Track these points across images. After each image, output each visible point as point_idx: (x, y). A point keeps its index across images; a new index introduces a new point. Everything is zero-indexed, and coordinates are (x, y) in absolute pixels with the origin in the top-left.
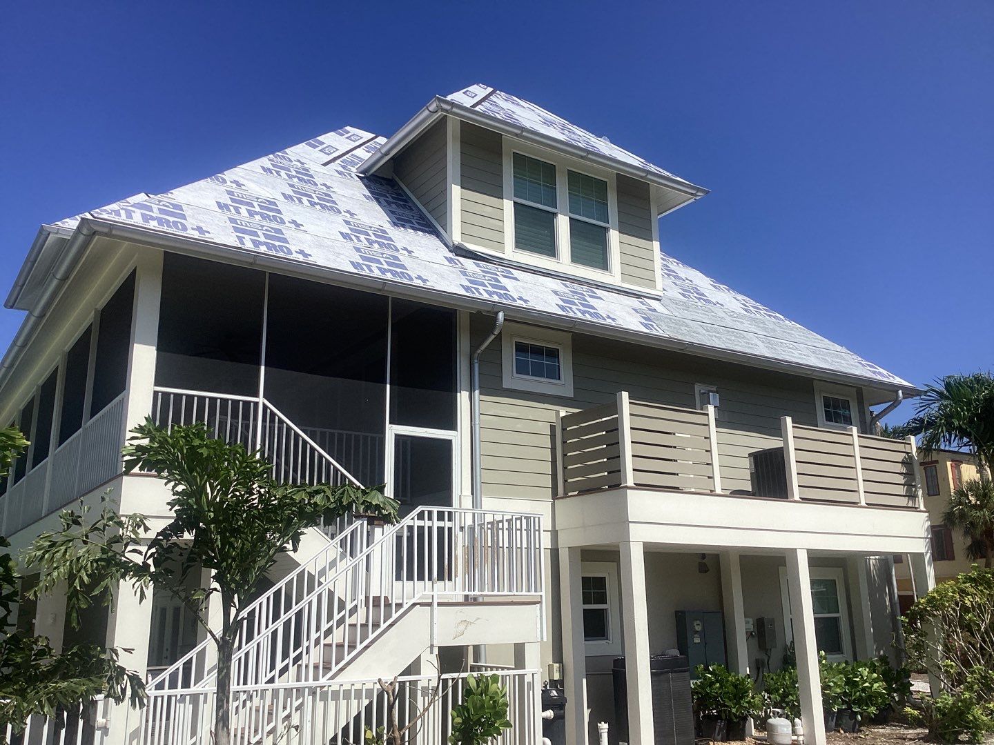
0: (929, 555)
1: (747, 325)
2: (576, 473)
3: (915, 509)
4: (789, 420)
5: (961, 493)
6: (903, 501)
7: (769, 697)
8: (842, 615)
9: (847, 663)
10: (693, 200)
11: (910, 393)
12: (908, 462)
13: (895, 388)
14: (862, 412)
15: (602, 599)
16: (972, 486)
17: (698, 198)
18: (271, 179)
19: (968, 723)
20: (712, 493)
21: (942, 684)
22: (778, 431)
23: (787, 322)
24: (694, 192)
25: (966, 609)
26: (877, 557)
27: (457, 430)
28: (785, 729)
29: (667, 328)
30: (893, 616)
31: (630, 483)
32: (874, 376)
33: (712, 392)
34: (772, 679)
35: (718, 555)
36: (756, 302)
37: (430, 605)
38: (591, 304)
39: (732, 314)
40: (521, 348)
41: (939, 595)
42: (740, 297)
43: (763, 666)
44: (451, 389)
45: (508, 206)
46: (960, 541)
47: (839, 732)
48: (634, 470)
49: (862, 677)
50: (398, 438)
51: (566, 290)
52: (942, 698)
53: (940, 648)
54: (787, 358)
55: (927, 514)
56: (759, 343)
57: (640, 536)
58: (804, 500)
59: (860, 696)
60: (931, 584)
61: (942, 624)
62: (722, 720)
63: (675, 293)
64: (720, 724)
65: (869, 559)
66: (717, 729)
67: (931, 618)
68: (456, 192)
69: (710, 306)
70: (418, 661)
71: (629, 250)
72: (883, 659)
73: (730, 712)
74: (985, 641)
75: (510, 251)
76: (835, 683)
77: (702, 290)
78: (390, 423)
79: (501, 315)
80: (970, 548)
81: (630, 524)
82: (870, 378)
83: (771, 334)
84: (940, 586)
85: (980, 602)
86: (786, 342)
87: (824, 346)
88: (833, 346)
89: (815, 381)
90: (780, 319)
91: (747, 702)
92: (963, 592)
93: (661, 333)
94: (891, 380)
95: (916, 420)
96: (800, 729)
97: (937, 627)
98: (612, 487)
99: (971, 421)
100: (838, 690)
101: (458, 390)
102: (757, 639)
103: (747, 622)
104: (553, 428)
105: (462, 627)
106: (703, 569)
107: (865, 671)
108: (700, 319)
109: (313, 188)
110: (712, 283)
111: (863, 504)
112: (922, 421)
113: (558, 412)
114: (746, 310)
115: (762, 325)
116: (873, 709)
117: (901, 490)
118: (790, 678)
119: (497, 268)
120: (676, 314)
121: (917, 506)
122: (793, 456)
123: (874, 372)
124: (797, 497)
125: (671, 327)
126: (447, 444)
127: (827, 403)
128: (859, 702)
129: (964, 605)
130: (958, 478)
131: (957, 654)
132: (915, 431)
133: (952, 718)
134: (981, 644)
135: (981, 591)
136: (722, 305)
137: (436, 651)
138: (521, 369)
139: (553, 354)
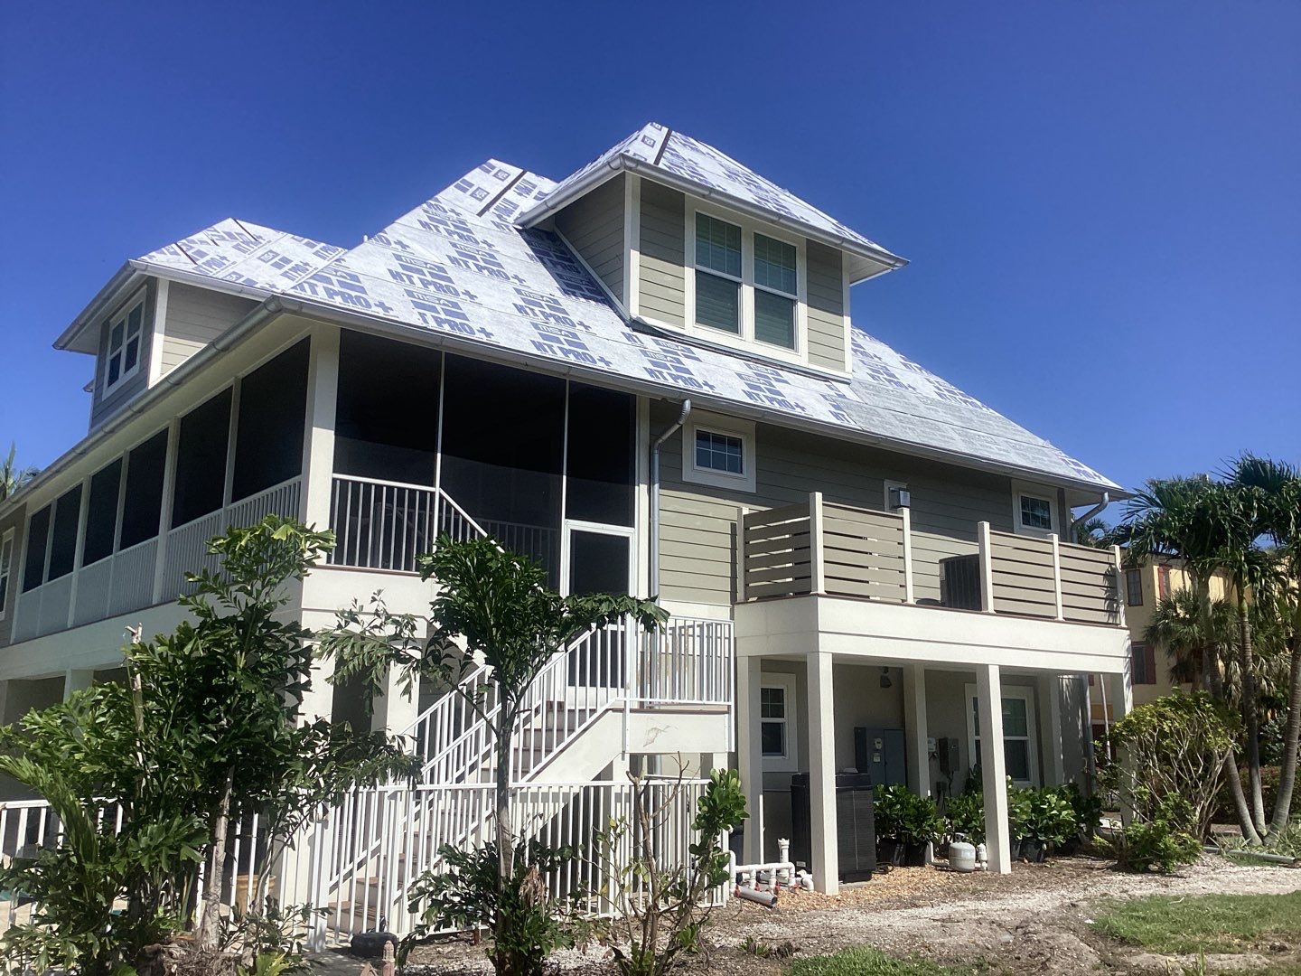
0: (1128, 676)
1: (941, 414)
2: (759, 577)
3: (1116, 626)
4: (987, 525)
5: (1168, 605)
6: (1103, 617)
7: (951, 823)
8: (1030, 739)
9: (1034, 789)
10: (889, 271)
11: (1117, 495)
12: (1110, 576)
13: (1101, 490)
14: (1063, 515)
15: (779, 712)
16: (1182, 596)
17: (896, 268)
18: (430, 236)
19: (1160, 851)
20: (903, 603)
21: (1134, 813)
22: (974, 536)
23: (984, 409)
24: (892, 262)
25: (1163, 735)
26: (1071, 677)
27: (634, 527)
28: (969, 854)
29: (858, 418)
30: (1085, 741)
31: (821, 590)
32: (1078, 476)
33: (903, 490)
34: (955, 803)
35: (901, 669)
36: (952, 384)
37: (622, 711)
38: (778, 389)
39: (925, 400)
40: (702, 437)
41: (1137, 719)
42: (933, 378)
43: (944, 789)
44: (629, 482)
45: (689, 274)
46: (1164, 661)
47: (1023, 861)
48: (826, 577)
49: (1050, 805)
50: (575, 534)
51: (750, 372)
52: (1133, 826)
53: (1134, 776)
54: (985, 454)
55: (1128, 632)
56: (956, 436)
57: (829, 647)
58: (999, 613)
59: (1047, 823)
60: (1129, 708)
61: (1138, 751)
62: (901, 843)
63: (863, 374)
64: (899, 848)
65: (1062, 678)
66: (896, 853)
67: (1126, 743)
68: (635, 258)
69: (902, 390)
70: (610, 766)
71: (817, 326)
72: (1073, 787)
73: (910, 835)
74: (1182, 769)
75: (691, 328)
76: (1021, 809)
77: (893, 371)
78: (566, 518)
79: (687, 403)
80: (1174, 670)
81: (820, 634)
82: (1074, 478)
83: (968, 425)
84: (1138, 709)
85: (1179, 727)
86: (983, 434)
87: (1024, 440)
88: (1034, 439)
89: (1013, 481)
90: (976, 406)
91: (929, 826)
92: (1162, 716)
93: (852, 425)
94: (1097, 481)
95: (1122, 527)
96: (984, 856)
97: (1133, 752)
98: (798, 594)
99: (1182, 532)
100: (1025, 817)
101: (636, 483)
102: (938, 760)
103: (929, 742)
104: (733, 526)
105: (652, 735)
106: (885, 683)
107: (1053, 799)
108: (892, 407)
109: (474, 247)
110: (902, 361)
111: (1060, 618)
112: (1128, 529)
113: (740, 510)
114: (940, 395)
115: (957, 414)
116: (1060, 838)
117: (1102, 605)
118: (974, 803)
119: (677, 346)
120: (867, 401)
121: (1118, 622)
122: (989, 565)
123: (1079, 471)
124: (991, 609)
125: (862, 417)
126: (624, 542)
127: (1025, 503)
128: (1046, 830)
129: (1162, 730)
130: (1166, 585)
131: (1152, 784)
132: (1120, 540)
133: (1143, 846)
134: (1177, 772)
135: (1181, 716)
136: (914, 389)
137: (627, 757)
138: (702, 460)
139: (736, 444)
